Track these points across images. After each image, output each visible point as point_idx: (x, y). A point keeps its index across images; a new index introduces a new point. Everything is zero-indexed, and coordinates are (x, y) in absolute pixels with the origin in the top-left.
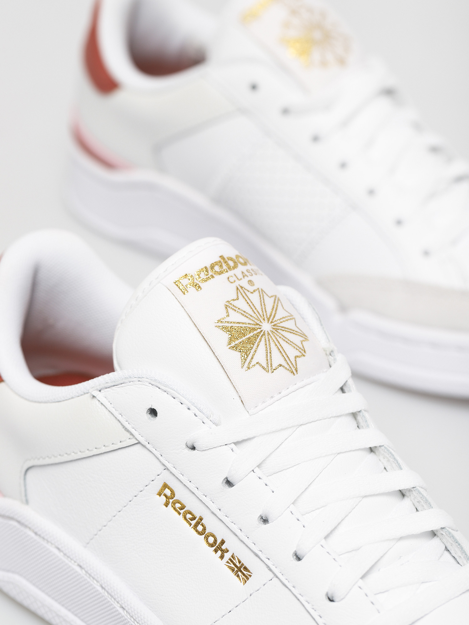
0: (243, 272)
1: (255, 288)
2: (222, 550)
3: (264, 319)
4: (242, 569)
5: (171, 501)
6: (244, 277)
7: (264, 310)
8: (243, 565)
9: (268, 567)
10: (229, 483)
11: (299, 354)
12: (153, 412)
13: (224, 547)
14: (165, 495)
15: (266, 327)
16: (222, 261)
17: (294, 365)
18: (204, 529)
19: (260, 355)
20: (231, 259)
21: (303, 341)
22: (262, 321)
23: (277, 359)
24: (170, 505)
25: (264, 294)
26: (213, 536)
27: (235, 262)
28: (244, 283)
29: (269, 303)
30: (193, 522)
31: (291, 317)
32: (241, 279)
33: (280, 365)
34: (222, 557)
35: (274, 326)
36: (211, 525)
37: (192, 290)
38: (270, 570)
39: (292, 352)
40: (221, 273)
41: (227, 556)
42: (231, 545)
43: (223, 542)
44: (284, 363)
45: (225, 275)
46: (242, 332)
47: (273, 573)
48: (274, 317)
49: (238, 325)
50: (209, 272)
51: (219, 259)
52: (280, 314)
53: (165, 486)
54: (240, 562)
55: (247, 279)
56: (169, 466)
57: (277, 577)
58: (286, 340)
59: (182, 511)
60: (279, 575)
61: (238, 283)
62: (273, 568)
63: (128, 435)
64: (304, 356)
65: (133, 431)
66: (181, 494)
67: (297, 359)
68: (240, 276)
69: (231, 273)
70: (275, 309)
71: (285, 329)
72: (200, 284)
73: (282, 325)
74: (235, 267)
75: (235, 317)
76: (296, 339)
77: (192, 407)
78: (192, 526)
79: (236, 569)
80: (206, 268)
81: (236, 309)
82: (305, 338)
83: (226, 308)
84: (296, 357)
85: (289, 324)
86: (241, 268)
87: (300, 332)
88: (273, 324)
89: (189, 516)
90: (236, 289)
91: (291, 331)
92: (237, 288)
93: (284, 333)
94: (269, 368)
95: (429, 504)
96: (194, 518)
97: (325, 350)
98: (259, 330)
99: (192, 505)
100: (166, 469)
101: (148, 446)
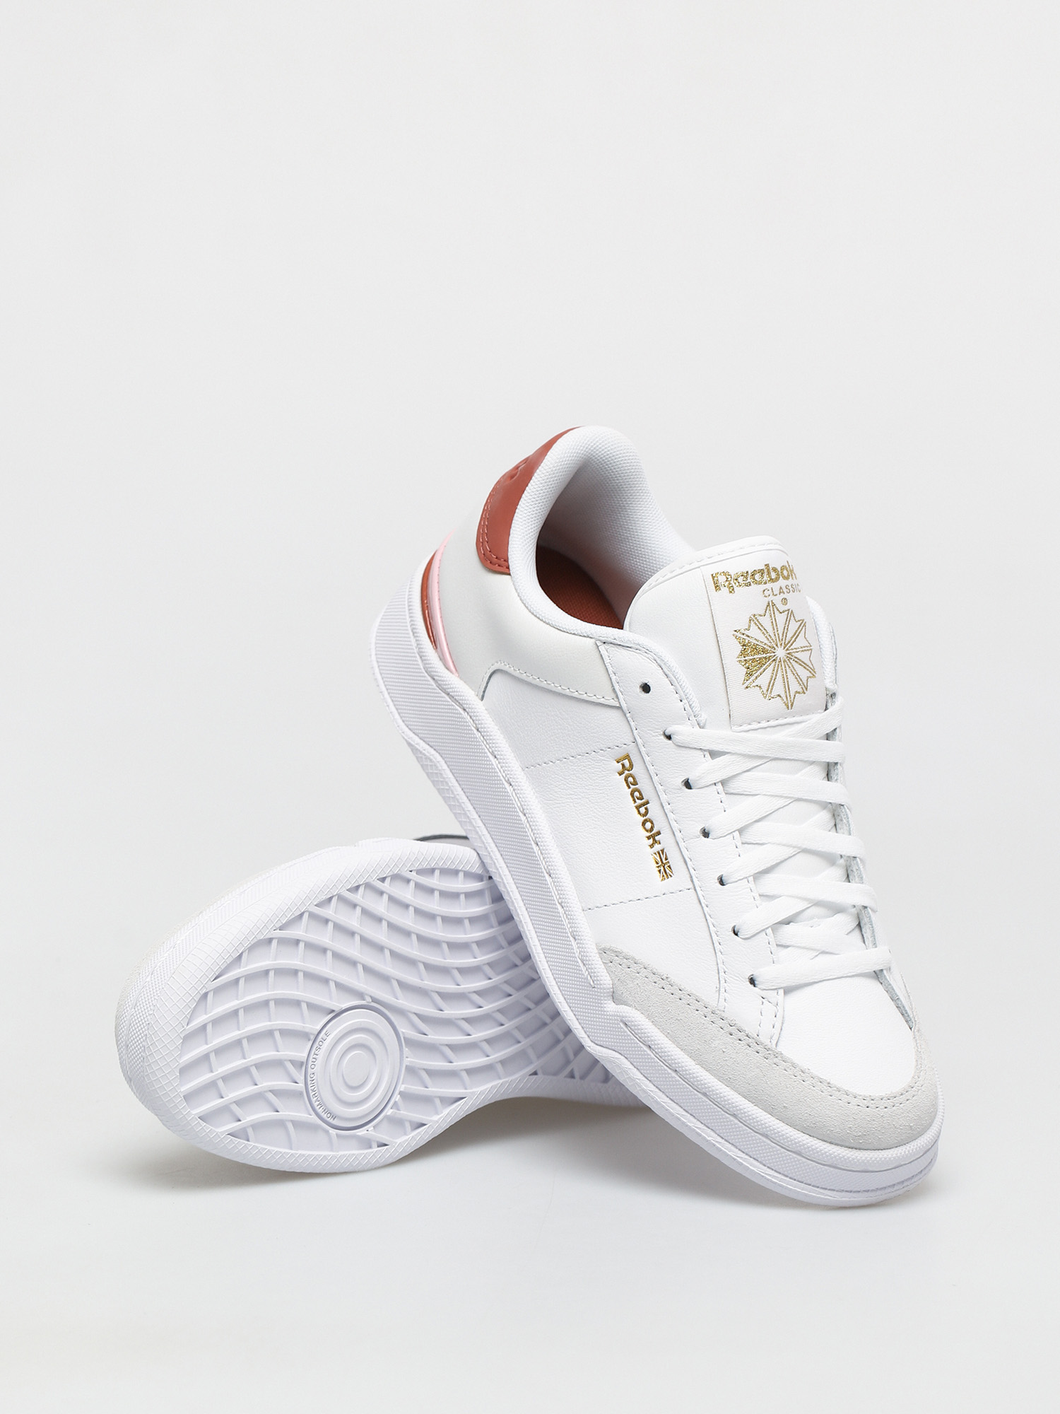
0: (781, 588)
1: (786, 608)
2: (654, 840)
3: (781, 644)
4: (666, 866)
5: (626, 772)
6: (780, 593)
7: (785, 634)
8: (668, 862)
9: (691, 877)
10: (688, 785)
11: (801, 690)
12: (646, 688)
13: (657, 838)
14: (623, 765)
15: (780, 653)
16: (766, 571)
17: (792, 698)
18: (647, 812)
19: (764, 680)
20: (775, 570)
21: (810, 677)
22: (779, 645)
23: (779, 688)
24: (623, 776)
25: (792, 618)
26: (652, 823)
27: (778, 575)
28: (777, 600)
29: (793, 626)
30: (639, 802)
31: (808, 649)
32: (776, 595)
33: (779, 695)
34: (652, 846)
35: (788, 654)
36: (654, 811)
37: (725, 590)
38: (692, 881)
39: (795, 686)
40: (760, 583)
41: (657, 847)
42: (665, 839)
43: (659, 833)
44: (783, 695)
45: (763, 587)
46: (755, 649)
47: (694, 885)
48: (792, 645)
49: (755, 642)
50: (749, 578)
51: (763, 567)
52: (800, 642)
53: (627, 757)
54: (666, 859)
55: (782, 596)
56: (639, 741)
57: (695, 890)
58: (795, 672)
59: (632, 787)
60: (698, 889)
61: (772, 598)
62: (695, 880)
63: (614, 696)
64: (804, 693)
65: (619, 694)
66: (637, 771)
67: (797, 695)
68: (776, 592)
69: (769, 585)
70: (796, 635)
71: (798, 661)
72: (735, 586)
73: (796, 655)
74: (777, 579)
75: (755, 633)
76: (804, 674)
77: (684, 701)
78: (636, 804)
79: (660, 863)
80: (747, 572)
81: (760, 627)
82: (813, 674)
83: (750, 623)
84: (797, 692)
85: (803, 656)
86: (782, 582)
87: (811, 666)
88: (788, 652)
89: (637, 794)
90: (766, 604)
91: (804, 665)
92: (768, 605)
93: (796, 666)
94: (768, 693)
95: (862, 878)
96: (642, 799)
97: (826, 689)
98: (773, 654)
99: (644, 785)
100: (635, 741)
101: (628, 715)
